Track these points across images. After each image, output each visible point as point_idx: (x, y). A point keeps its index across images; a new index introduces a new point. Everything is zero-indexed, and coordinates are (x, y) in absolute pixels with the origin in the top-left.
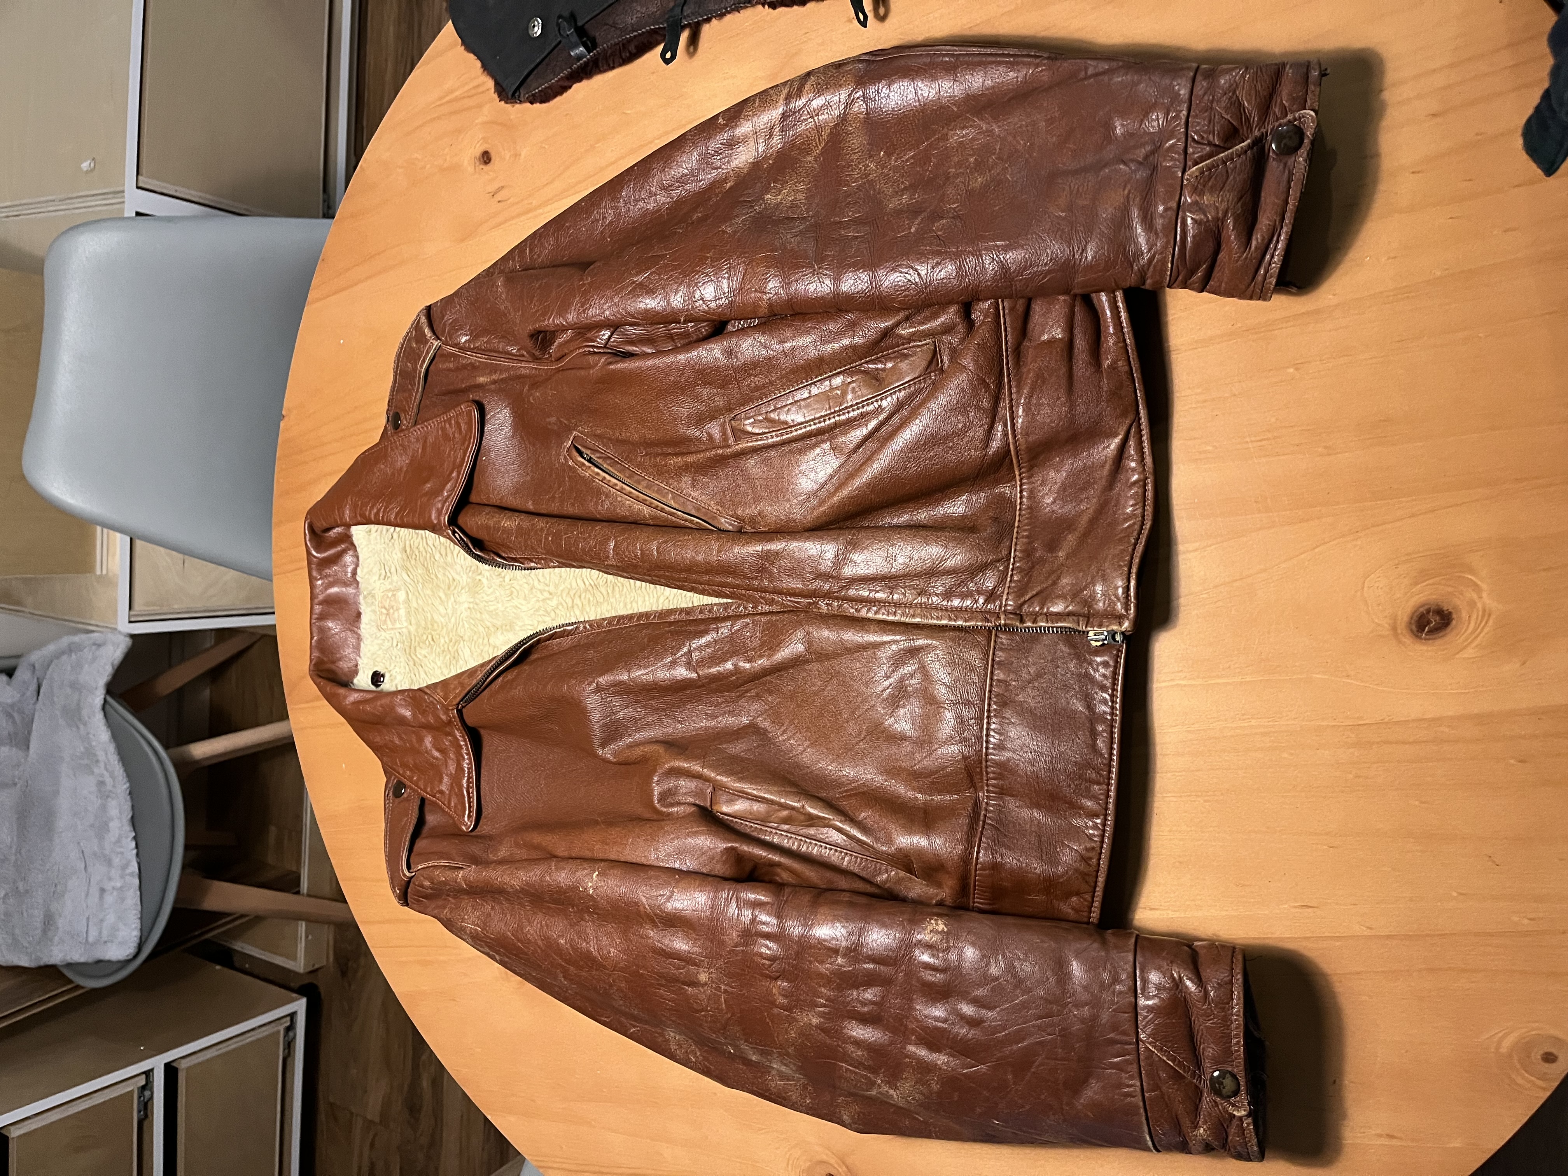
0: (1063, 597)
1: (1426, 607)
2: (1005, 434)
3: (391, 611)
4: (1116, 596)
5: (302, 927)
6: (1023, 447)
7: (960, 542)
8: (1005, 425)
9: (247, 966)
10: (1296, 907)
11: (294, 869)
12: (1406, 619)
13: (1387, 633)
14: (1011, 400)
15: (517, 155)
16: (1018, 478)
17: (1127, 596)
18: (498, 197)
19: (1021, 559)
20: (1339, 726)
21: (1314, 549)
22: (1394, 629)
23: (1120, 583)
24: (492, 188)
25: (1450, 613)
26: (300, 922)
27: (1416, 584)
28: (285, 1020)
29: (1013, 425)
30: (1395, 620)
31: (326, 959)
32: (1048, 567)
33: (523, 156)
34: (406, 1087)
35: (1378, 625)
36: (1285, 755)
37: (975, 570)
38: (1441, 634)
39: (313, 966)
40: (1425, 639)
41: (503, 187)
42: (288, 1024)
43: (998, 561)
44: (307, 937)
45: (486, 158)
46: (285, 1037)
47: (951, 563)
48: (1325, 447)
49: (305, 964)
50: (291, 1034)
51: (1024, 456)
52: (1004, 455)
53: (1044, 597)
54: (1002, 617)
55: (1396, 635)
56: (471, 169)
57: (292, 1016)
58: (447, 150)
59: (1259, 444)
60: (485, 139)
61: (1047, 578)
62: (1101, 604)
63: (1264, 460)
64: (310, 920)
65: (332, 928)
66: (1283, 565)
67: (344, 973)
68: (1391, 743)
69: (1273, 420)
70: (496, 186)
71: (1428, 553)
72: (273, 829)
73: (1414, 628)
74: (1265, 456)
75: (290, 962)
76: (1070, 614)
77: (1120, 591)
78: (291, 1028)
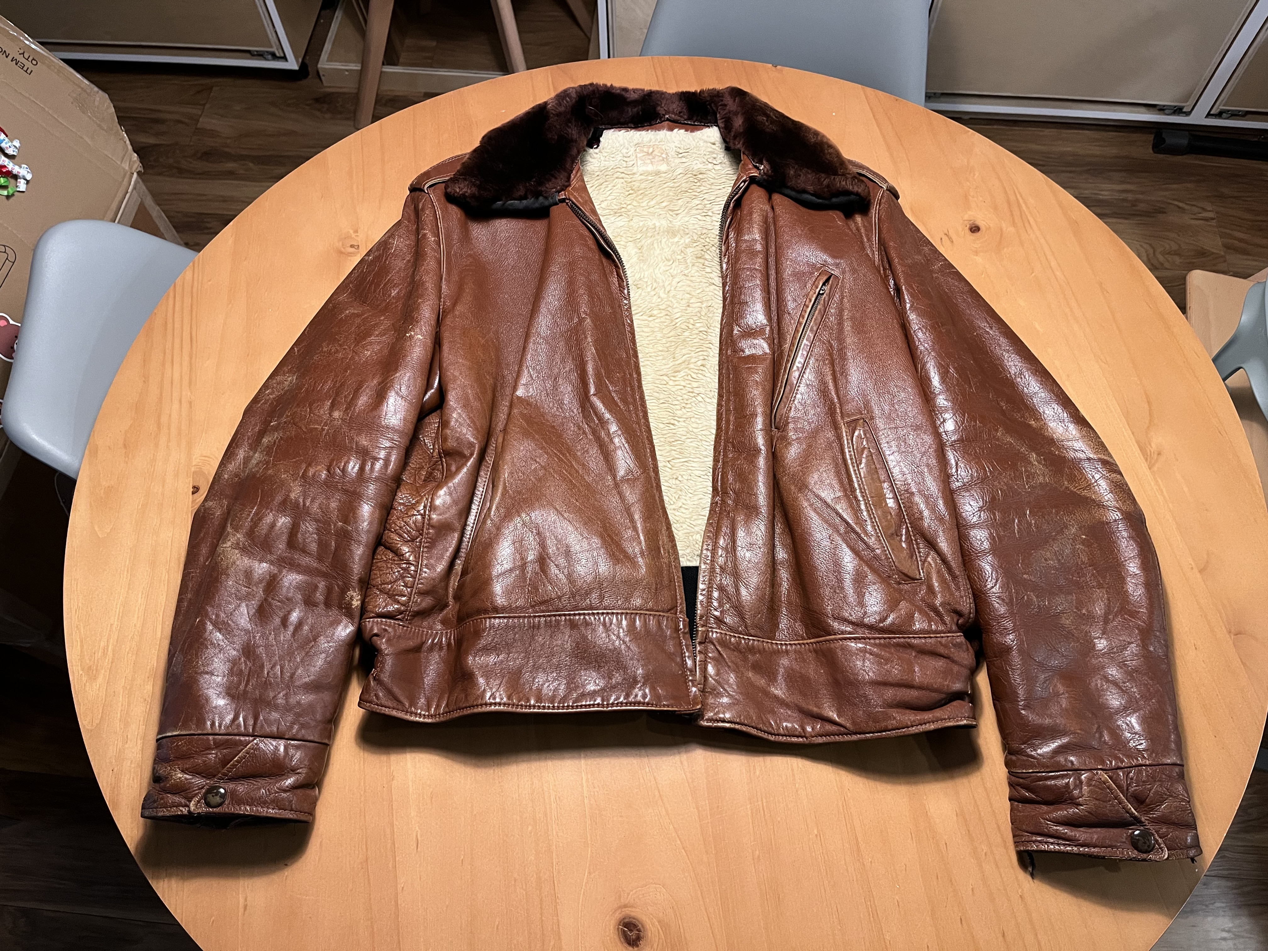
0: (718, 674)
1: (642, 929)
2: (843, 633)
3: (651, 157)
4: (718, 713)
5: (356, 67)
6: (832, 646)
7: (761, 599)
8: (850, 633)
9: (322, 21)
10: (417, 836)
11: (401, 60)
12: (633, 914)
13: (622, 901)
14: (870, 639)
15: (976, 253)
16: (809, 641)
17: (718, 721)
18: (945, 238)
19: (747, 644)
20: (552, 867)
21: (684, 848)
22: (625, 906)
23: (728, 716)
24: (952, 234)
25: (637, 946)
26: (360, 65)
27: (659, 922)
28: (280, 51)
29: (850, 639)
30: (632, 907)
31: (329, 85)
32: (740, 663)
33: (975, 257)
34: (227, 150)
35: (628, 894)
36: (530, 828)
37: (738, 609)
38: (622, 939)
39: (324, 75)
40: (618, 928)
41: (952, 242)
42: (278, 55)
43: (746, 627)
44: (347, 70)
45: (975, 229)
46: (267, 52)
47: (744, 592)
48: (759, 856)
49: (325, 69)
50: (270, 57)
51: (825, 646)
52: (828, 631)
53: (719, 660)
54: (703, 629)
55: (620, 907)
56: (966, 217)
57: (284, 58)
58: (981, 199)
59: (761, 809)
60: (989, 228)
61: (732, 662)
62: (712, 701)
63: (749, 812)
64: (362, 73)
65: (356, 91)
66: (671, 827)
67: (317, 100)
68: (541, 904)
69: (779, 819)
70: (954, 237)
71: (682, 930)
72: (434, 44)
73: (626, 920)
74: (752, 813)
75: (327, 56)
76: (706, 678)
77: (721, 716)
78: (274, 57)
